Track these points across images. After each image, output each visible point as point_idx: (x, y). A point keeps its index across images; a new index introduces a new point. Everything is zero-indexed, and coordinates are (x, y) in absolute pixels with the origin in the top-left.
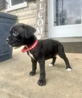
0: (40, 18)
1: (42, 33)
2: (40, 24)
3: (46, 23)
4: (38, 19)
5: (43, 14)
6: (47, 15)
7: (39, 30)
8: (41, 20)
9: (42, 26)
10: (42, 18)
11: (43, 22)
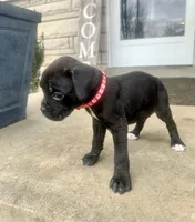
0: (88, 21)
1: (92, 55)
2: (87, 35)
3: (103, 32)
4: (82, 21)
5: (95, 11)
6: (103, 13)
7: (87, 48)
8: (91, 23)
9: (92, 39)
10: (94, 21)
11: (95, 29)
